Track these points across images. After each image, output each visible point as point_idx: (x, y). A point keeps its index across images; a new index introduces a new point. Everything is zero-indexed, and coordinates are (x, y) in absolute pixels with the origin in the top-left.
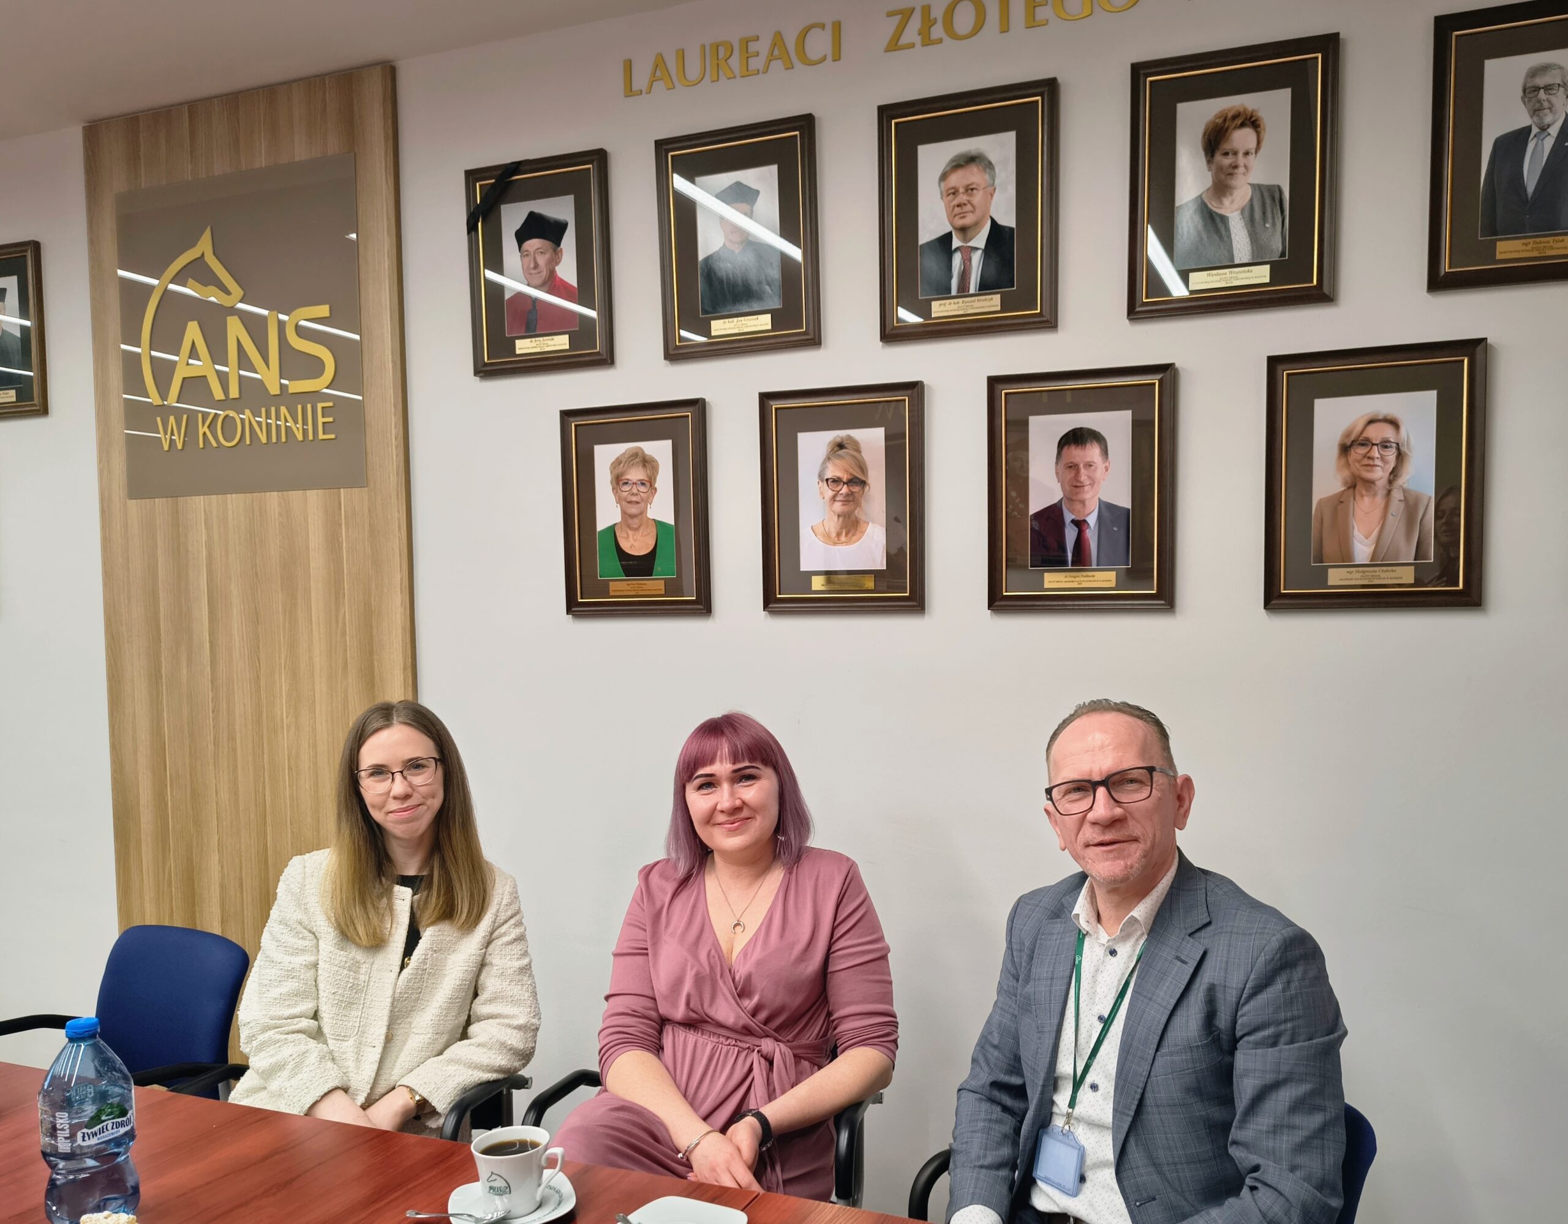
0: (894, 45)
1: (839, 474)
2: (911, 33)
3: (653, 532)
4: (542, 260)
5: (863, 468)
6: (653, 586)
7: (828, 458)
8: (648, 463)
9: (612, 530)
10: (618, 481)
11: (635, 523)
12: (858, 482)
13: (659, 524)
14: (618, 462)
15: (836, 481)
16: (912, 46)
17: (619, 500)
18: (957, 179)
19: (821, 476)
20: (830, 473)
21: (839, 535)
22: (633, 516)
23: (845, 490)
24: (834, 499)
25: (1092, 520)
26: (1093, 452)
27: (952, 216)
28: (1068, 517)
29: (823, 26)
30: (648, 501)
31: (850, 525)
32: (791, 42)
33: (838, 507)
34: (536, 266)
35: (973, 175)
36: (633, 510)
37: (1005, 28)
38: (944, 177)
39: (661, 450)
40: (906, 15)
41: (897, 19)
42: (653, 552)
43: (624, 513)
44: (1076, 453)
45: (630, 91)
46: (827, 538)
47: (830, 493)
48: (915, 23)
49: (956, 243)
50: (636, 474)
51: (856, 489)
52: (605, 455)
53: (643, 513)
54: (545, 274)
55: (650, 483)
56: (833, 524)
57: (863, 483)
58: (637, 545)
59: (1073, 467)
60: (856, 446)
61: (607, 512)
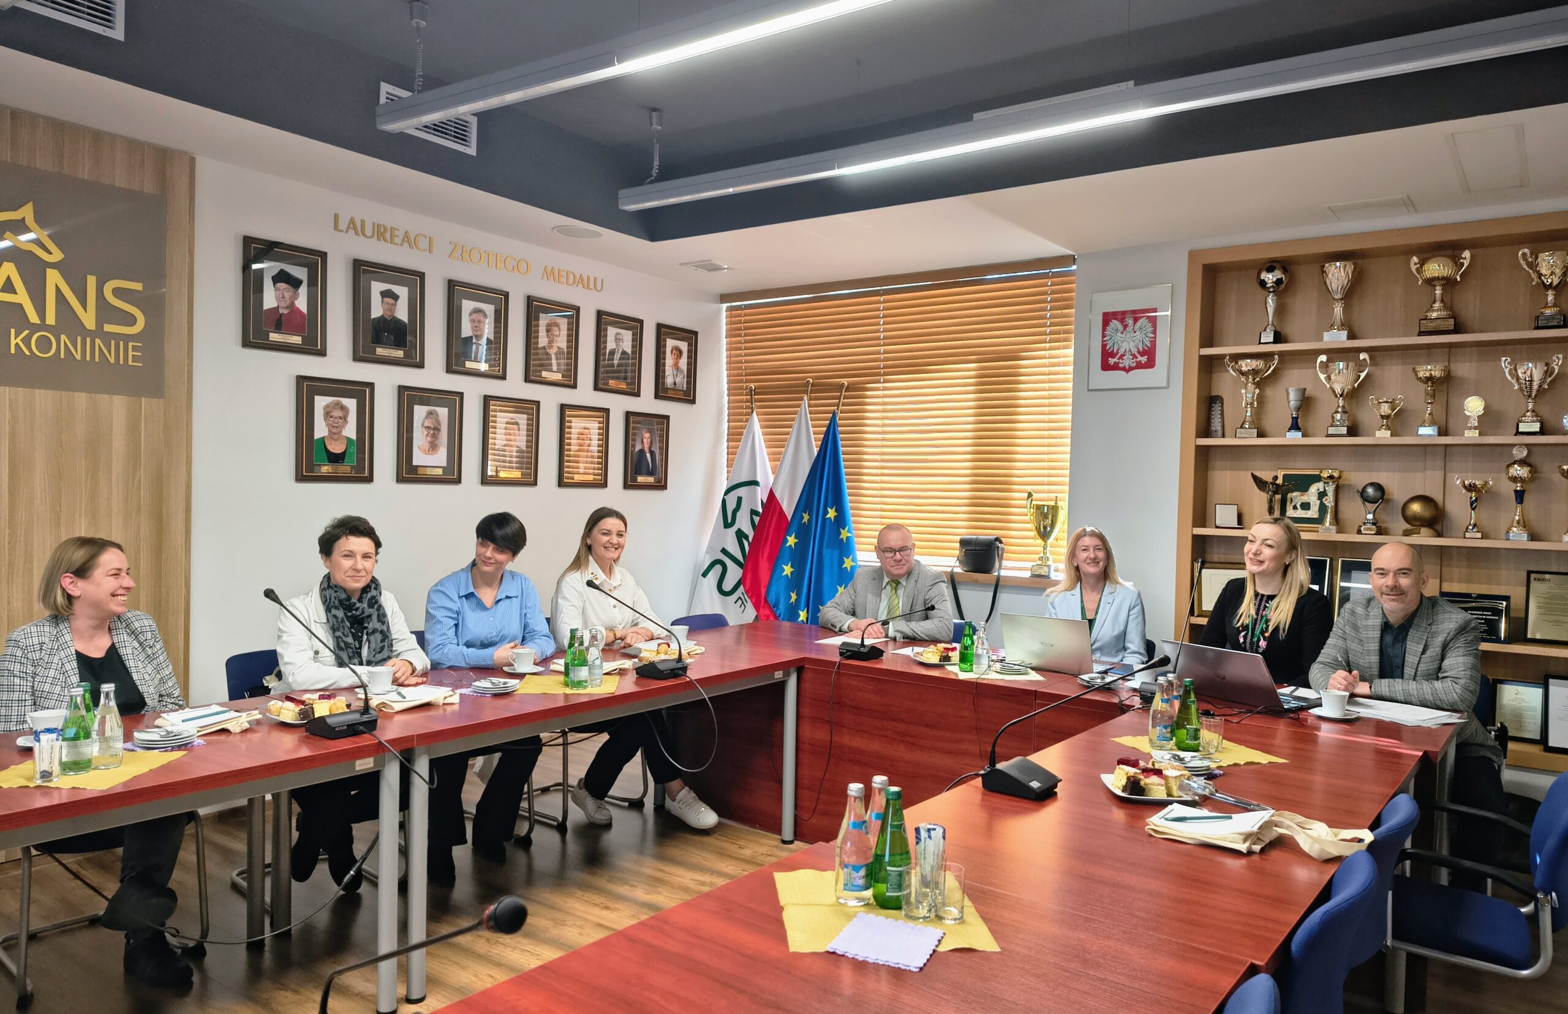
0: (452, 256)
1: (429, 425)
2: (457, 254)
3: (346, 442)
4: (287, 295)
5: (439, 423)
6: (344, 469)
7: (426, 418)
8: (343, 408)
9: (323, 439)
10: (327, 415)
11: (335, 437)
12: (437, 429)
13: (348, 439)
14: (327, 407)
15: (428, 428)
16: (457, 259)
17: (327, 425)
18: (474, 316)
19: (423, 425)
20: (426, 425)
21: (429, 450)
22: (335, 434)
23: (432, 432)
24: (427, 435)
25: (515, 453)
26: (514, 428)
27: (473, 330)
29: (426, 237)
30: (343, 427)
31: (433, 447)
32: (412, 238)
33: (429, 439)
34: (283, 297)
35: (480, 317)
36: (335, 430)
37: (489, 265)
38: (471, 314)
39: (351, 404)
40: (456, 246)
41: (453, 246)
42: (345, 451)
43: (330, 431)
44: (510, 428)
45: (337, 229)
46: (424, 452)
47: (426, 433)
48: (459, 250)
49: (474, 341)
50: (337, 413)
51: (436, 432)
52: (321, 402)
53: (340, 432)
54: (288, 303)
55: (344, 418)
56: (427, 446)
57: (439, 430)
58: (336, 448)
60: (438, 414)
61: (321, 430)
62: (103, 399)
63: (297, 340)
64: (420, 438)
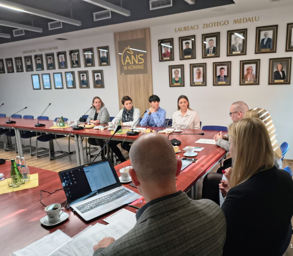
0: (204, 28)
2: (205, 27)
4: (166, 49)
5: (200, 71)
7: (197, 70)
8: (178, 71)
9: (174, 78)
10: (175, 73)
12: (200, 73)
13: (179, 78)
14: (175, 71)
15: (198, 73)
16: (205, 28)
17: (175, 75)
18: (210, 42)
19: (196, 72)
25: (223, 77)
26: (223, 70)
27: (210, 45)
28: (221, 76)
29: (196, 25)
30: (178, 75)
31: (199, 77)
32: (193, 27)
35: (212, 41)
36: (176, 76)
37: (215, 26)
40: (205, 24)
41: (204, 25)
42: (179, 80)
44: (222, 70)
45: (176, 31)
46: (197, 79)
48: (206, 25)
49: (210, 48)
50: (177, 72)
54: (167, 51)
55: (178, 73)
56: (197, 77)
58: (177, 80)
59: (221, 71)
60: (200, 69)
61: (174, 76)
62: (140, 75)
63: (168, 58)
64: (195, 75)
